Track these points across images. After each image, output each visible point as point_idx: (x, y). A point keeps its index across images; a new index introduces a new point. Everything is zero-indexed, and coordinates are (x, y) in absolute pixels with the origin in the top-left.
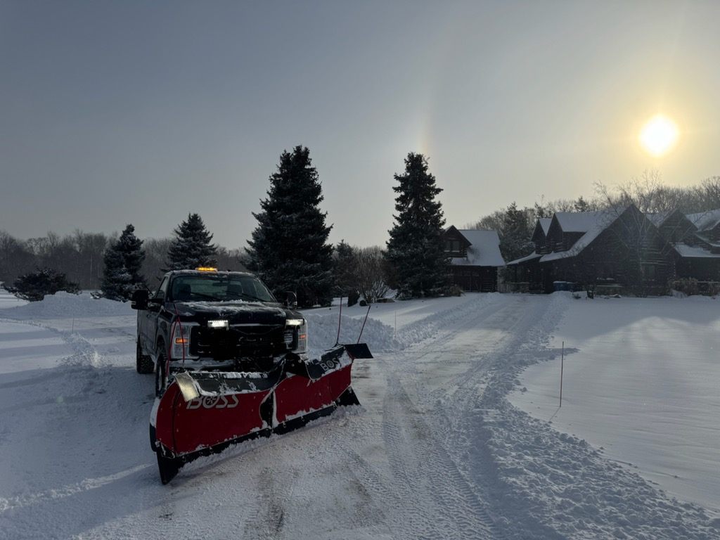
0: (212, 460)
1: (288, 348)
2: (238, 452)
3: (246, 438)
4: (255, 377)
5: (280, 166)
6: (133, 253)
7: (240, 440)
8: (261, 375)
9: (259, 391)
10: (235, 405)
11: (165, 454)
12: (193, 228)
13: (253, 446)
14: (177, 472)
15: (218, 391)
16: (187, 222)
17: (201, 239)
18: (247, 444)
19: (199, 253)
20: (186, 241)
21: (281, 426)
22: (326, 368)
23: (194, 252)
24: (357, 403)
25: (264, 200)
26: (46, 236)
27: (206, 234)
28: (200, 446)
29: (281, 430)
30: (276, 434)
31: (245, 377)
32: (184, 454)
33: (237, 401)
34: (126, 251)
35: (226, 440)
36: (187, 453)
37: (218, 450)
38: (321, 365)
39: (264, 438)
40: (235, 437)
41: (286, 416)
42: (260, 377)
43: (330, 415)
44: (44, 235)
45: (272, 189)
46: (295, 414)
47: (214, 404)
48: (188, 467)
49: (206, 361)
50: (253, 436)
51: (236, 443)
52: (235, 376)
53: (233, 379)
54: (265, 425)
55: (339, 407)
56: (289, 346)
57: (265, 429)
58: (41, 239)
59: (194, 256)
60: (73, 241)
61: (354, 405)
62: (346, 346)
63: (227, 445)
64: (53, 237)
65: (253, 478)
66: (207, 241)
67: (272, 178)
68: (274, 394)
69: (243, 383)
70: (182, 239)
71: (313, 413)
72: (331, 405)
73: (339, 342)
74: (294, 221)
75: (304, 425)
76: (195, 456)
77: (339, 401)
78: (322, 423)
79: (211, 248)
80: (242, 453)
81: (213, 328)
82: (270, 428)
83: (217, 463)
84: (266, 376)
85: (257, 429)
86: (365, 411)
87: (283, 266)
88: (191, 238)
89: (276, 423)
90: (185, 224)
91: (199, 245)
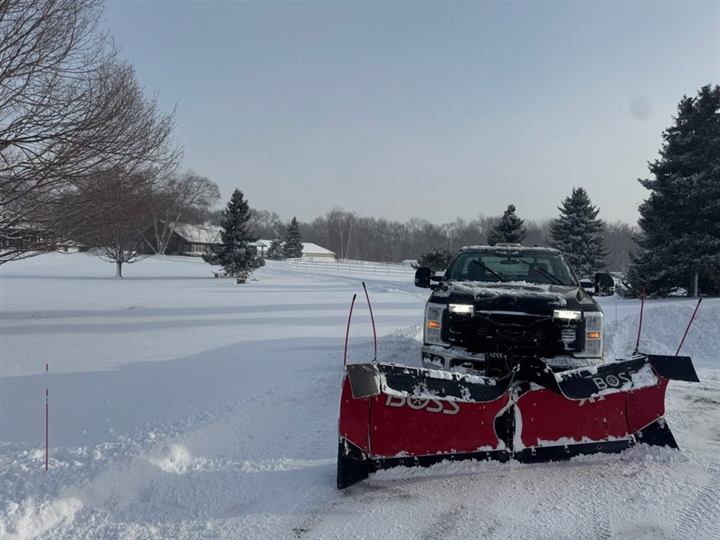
0: (413, 473)
1: (566, 348)
2: (452, 472)
3: (469, 456)
4: (473, 382)
5: (678, 117)
6: (513, 232)
7: (460, 458)
8: (486, 380)
9: (473, 401)
10: (455, 412)
11: (347, 453)
12: (578, 204)
13: (474, 469)
14: (367, 477)
15: (411, 392)
16: (571, 197)
17: (586, 214)
18: (469, 465)
19: (582, 230)
20: (570, 218)
21: (526, 452)
22: (601, 385)
23: (577, 229)
24: (674, 445)
25: (654, 162)
26: (455, 221)
27: (591, 209)
28: (403, 452)
29: (525, 457)
30: (516, 461)
31: (458, 379)
32: (379, 457)
33: (457, 408)
34: (507, 231)
35: (439, 453)
36: (384, 457)
37: (426, 462)
38: (594, 380)
39: (496, 463)
40: (454, 451)
41: (538, 440)
42: (483, 382)
43: (619, 452)
44: (454, 220)
45: (665, 147)
46: (555, 440)
47: (424, 405)
48: (381, 475)
49: (458, 351)
50: (481, 456)
51: (453, 459)
52: (442, 377)
53: (439, 380)
54: (501, 446)
55: (638, 444)
56: (569, 346)
57: (500, 452)
58: (452, 224)
59: (578, 234)
60: (478, 225)
61: (667, 446)
62: (650, 356)
63: (439, 459)
64: (461, 222)
65: (434, 516)
66: (593, 217)
67: (667, 133)
68: (516, 409)
69: (453, 387)
70: (565, 216)
71: (587, 444)
72: (625, 438)
73: (639, 348)
74: (695, 184)
75: (569, 459)
76: (394, 463)
77: (641, 436)
78: (600, 462)
79: (599, 224)
80: (456, 475)
81: (454, 313)
82: (509, 450)
83: (418, 479)
84: (493, 382)
85: (489, 448)
86: (686, 460)
87: (677, 242)
88: (575, 214)
89: (519, 445)
90: (568, 200)
91: (582, 221)
